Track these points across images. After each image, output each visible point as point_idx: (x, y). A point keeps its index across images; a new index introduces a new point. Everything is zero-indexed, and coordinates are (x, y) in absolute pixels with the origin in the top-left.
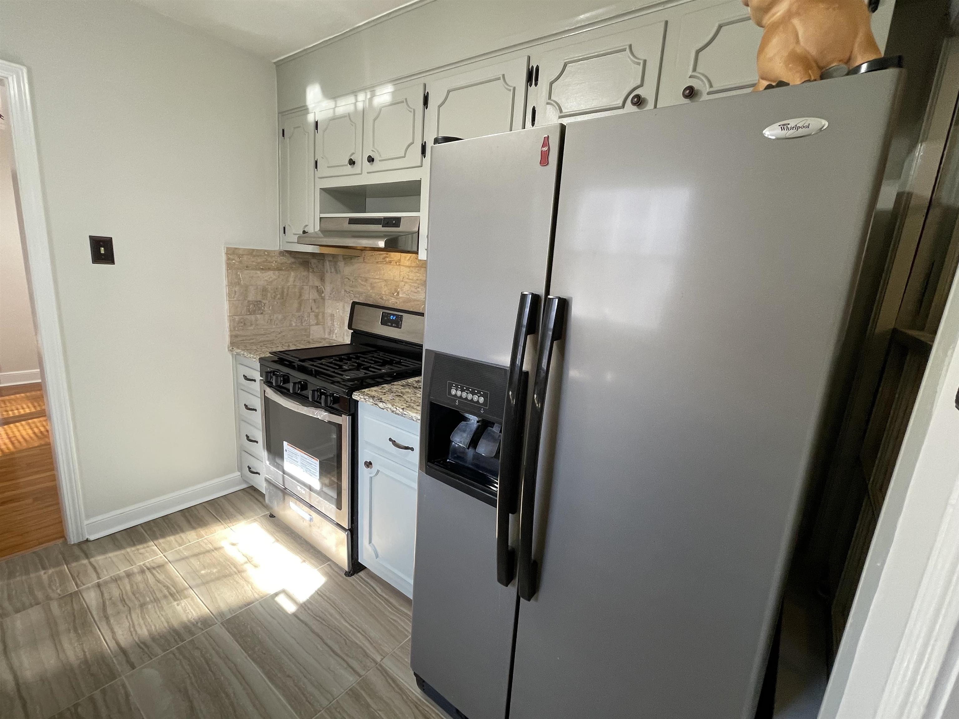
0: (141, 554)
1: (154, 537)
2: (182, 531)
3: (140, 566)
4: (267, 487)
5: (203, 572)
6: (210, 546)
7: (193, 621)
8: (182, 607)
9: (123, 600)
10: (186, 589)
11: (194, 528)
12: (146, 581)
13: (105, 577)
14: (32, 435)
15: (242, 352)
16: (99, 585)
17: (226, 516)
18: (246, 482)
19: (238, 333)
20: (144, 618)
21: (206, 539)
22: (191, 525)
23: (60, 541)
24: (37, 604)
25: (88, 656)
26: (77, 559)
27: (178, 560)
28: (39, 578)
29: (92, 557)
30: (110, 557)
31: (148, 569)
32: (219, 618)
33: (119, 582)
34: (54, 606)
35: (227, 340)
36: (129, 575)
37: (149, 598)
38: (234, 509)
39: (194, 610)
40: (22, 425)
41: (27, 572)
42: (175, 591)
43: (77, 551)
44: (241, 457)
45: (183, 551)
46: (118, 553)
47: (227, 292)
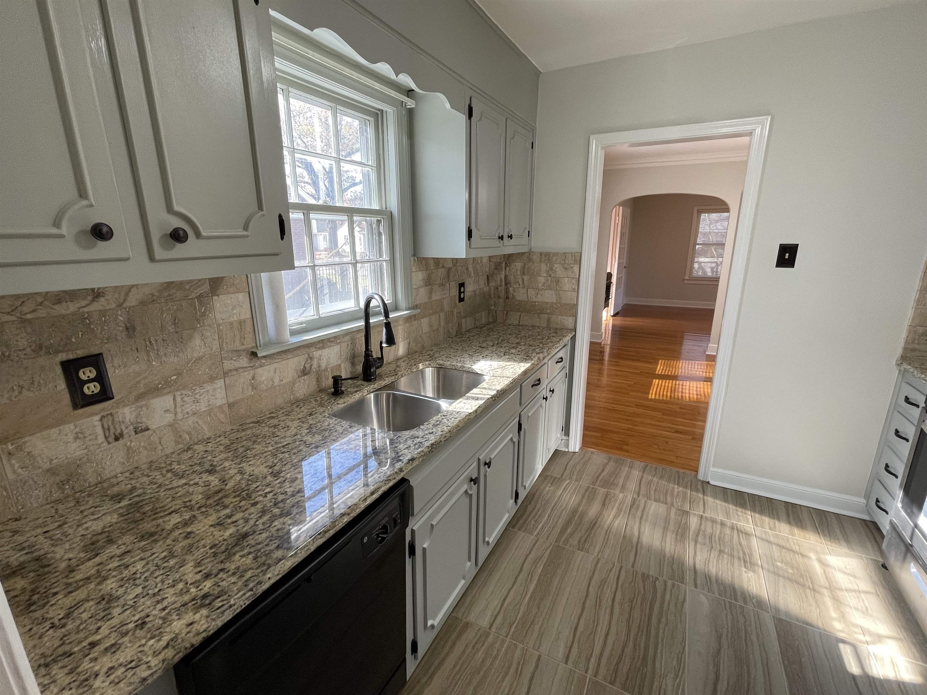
0: (738, 515)
1: (753, 509)
2: (779, 519)
3: (733, 523)
4: (889, 532)
5: (779, 564)
6: (797, 548)
7: (751, 594)
8: (748, 576)
9: (711, 538)
10: (758, 565)
11: (789, 523)
12: (732, 537)
13: (707, 514)
14: (702, 393)
15: (912, 370)
16: (701, 517)
17: (829, 533)
18: (869, 514)
19: (917, 347)
20: (718, 561)
21: (797, 540)
22: (789, 519)
23: (693, 473)
24: (666, 504)
25: (676, 555)
26: (697, 491)
27: (762, 539)
28: (673, 488)
29: (707, 496)
30: (717, 504)
31: (737, 530)
32: (773, 610)
33: (714, 524)
34: (673, 510)
35: (899, 352)
36: (722, 524)
37: (728, 550)
38: (841, 532)
39: (756, 586)
40: (707, 385)
41: (669, 481)
42: (748, 560)
43: (700, 487)
44: (872, 484)
45: (771, 536)
46: (724, 504)
47: (917, 298)
